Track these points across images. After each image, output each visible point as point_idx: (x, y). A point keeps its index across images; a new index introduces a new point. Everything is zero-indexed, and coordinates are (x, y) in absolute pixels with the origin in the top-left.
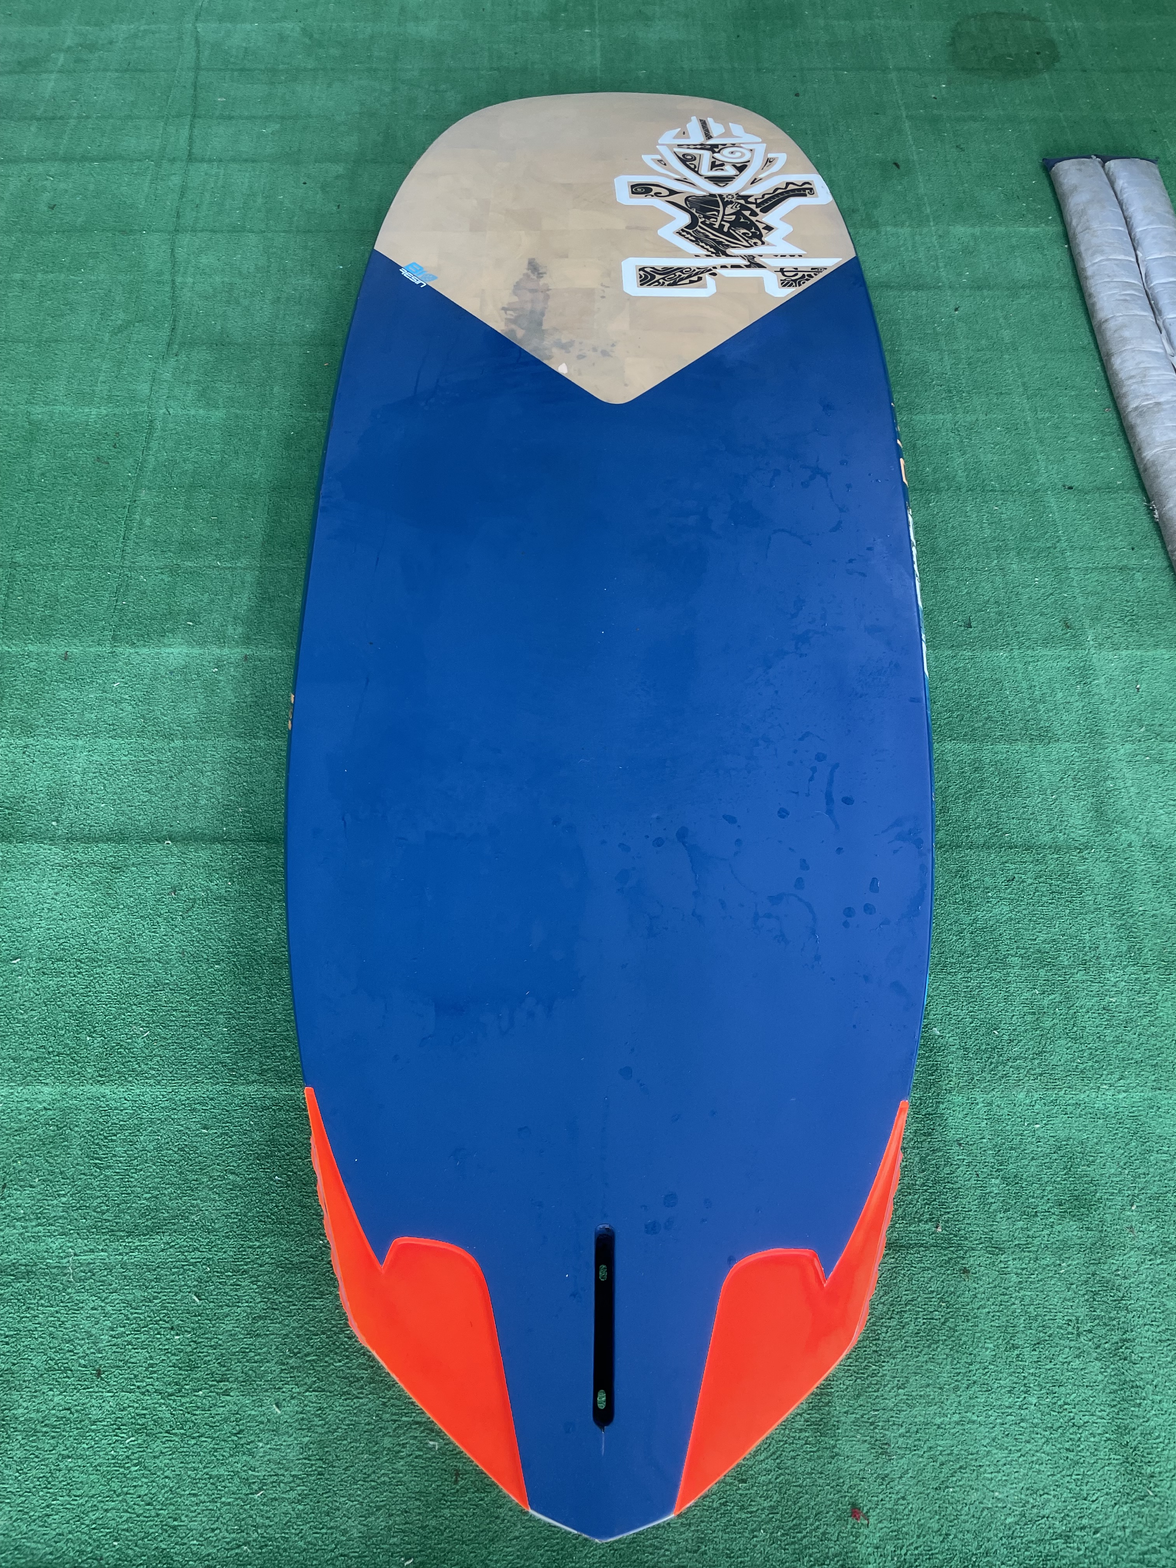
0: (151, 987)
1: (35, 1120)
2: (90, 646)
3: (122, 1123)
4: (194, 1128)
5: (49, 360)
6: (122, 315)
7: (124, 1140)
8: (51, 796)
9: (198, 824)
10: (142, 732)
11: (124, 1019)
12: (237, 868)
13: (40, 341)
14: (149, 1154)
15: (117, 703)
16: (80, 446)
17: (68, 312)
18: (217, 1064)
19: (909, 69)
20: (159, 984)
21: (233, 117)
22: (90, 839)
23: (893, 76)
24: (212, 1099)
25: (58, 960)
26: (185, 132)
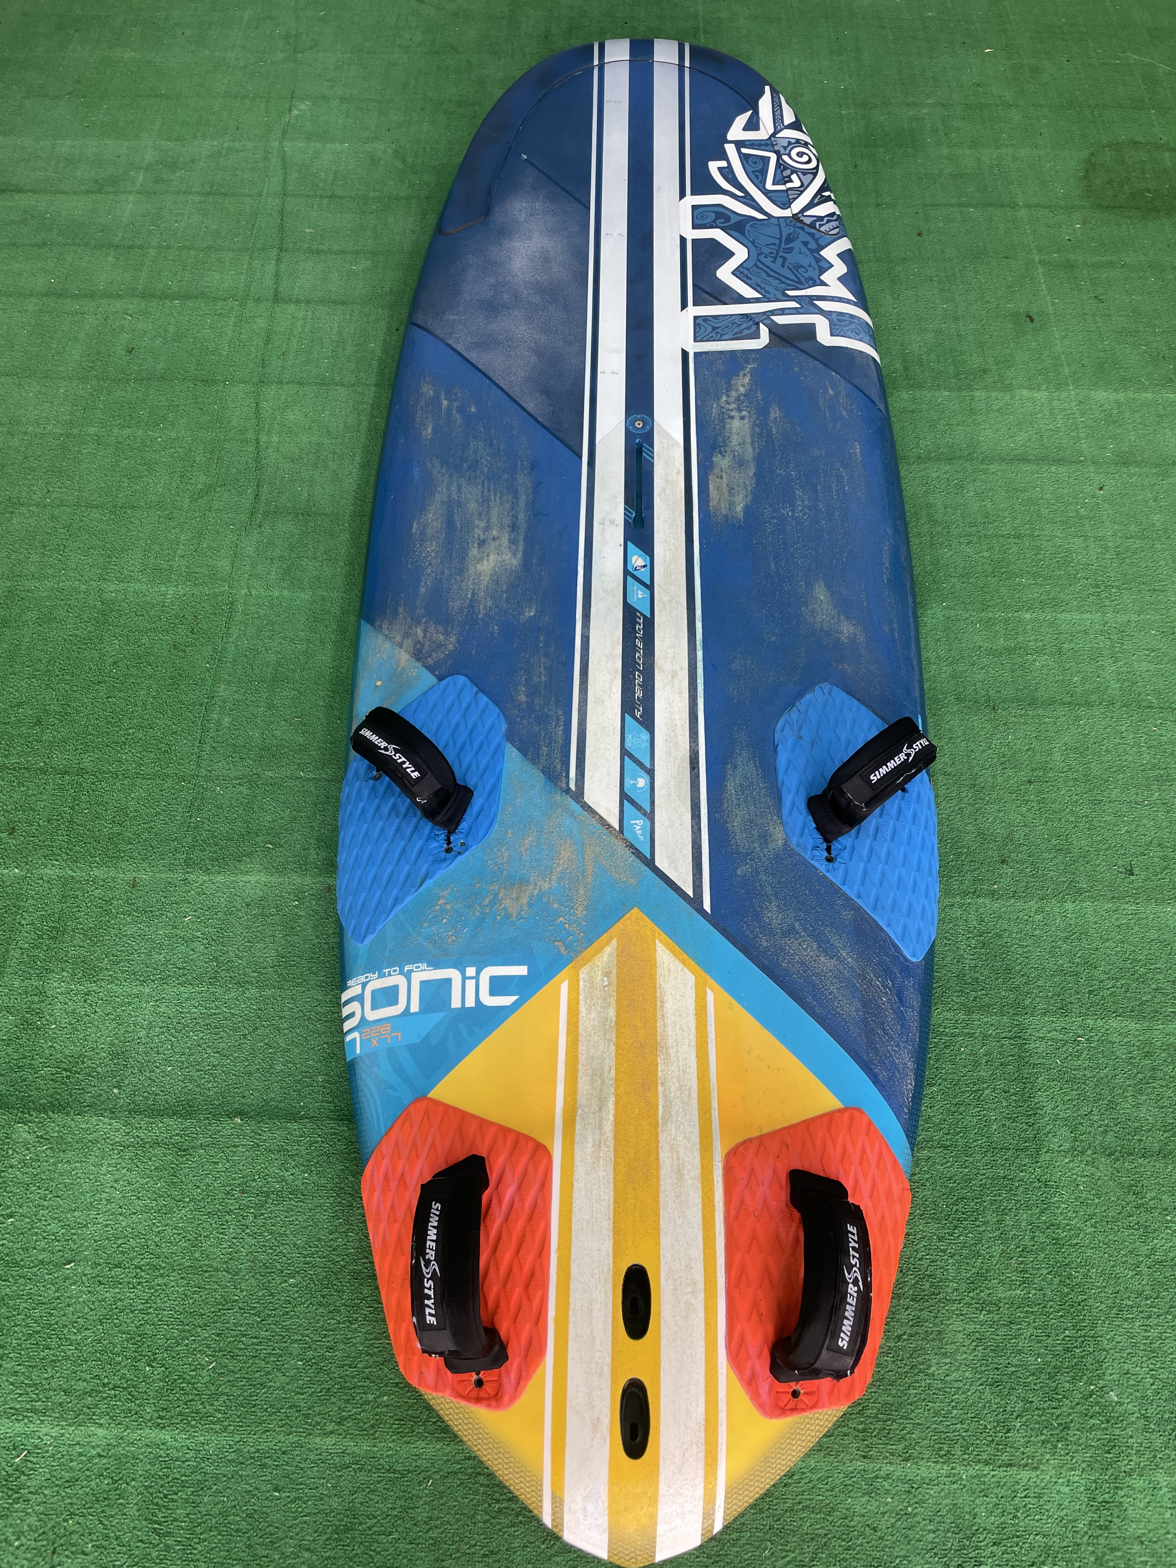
0: (218, 1305)
1: (88, 1470)
2: (160, 872)
3: (183, 1478)
4: (264, 1489)
5: (124, 529)
6: (202, 478)
7: (186, 1501)
8: (114, 1055)
9: (273, 1095)
10: (215, 979)
11: (187, 1345)
12: (315, 1154)
13: (115, 507)
14: (214, 1521)
15: (188, 941)
16: (155, 630)
17: (146, 473)
18: (290, 1407)
19: (1038, 205)
20: (226, 1303)
21: (322, 251)
22: (156, 1112)
23: (1023, 213)
24: (284, 1453)
25: (116, 1266)
26: (271, 268)
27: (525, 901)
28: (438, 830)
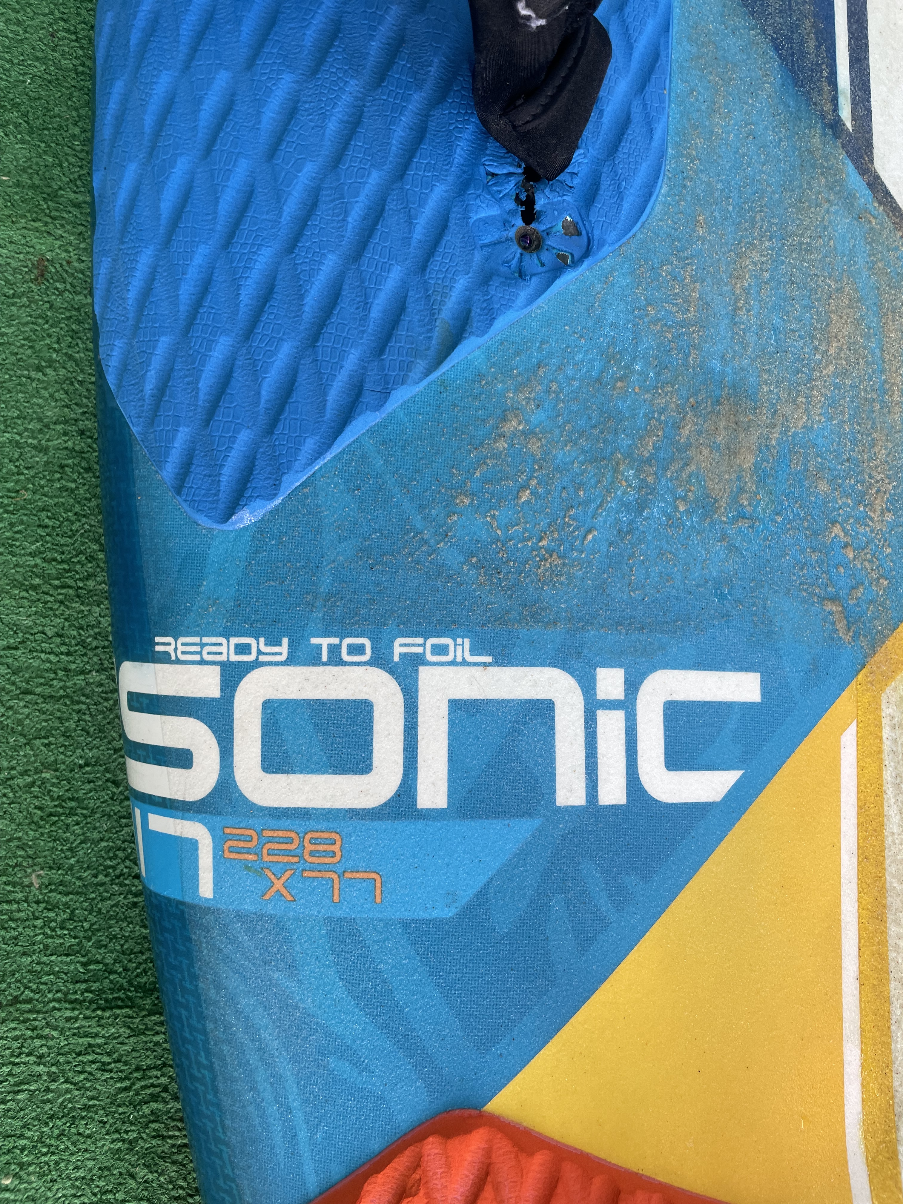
27: (748, 461)
28: (499, 158)
